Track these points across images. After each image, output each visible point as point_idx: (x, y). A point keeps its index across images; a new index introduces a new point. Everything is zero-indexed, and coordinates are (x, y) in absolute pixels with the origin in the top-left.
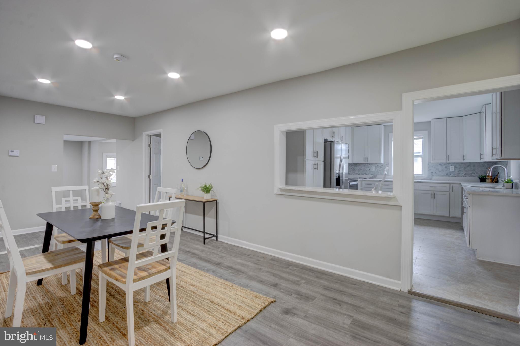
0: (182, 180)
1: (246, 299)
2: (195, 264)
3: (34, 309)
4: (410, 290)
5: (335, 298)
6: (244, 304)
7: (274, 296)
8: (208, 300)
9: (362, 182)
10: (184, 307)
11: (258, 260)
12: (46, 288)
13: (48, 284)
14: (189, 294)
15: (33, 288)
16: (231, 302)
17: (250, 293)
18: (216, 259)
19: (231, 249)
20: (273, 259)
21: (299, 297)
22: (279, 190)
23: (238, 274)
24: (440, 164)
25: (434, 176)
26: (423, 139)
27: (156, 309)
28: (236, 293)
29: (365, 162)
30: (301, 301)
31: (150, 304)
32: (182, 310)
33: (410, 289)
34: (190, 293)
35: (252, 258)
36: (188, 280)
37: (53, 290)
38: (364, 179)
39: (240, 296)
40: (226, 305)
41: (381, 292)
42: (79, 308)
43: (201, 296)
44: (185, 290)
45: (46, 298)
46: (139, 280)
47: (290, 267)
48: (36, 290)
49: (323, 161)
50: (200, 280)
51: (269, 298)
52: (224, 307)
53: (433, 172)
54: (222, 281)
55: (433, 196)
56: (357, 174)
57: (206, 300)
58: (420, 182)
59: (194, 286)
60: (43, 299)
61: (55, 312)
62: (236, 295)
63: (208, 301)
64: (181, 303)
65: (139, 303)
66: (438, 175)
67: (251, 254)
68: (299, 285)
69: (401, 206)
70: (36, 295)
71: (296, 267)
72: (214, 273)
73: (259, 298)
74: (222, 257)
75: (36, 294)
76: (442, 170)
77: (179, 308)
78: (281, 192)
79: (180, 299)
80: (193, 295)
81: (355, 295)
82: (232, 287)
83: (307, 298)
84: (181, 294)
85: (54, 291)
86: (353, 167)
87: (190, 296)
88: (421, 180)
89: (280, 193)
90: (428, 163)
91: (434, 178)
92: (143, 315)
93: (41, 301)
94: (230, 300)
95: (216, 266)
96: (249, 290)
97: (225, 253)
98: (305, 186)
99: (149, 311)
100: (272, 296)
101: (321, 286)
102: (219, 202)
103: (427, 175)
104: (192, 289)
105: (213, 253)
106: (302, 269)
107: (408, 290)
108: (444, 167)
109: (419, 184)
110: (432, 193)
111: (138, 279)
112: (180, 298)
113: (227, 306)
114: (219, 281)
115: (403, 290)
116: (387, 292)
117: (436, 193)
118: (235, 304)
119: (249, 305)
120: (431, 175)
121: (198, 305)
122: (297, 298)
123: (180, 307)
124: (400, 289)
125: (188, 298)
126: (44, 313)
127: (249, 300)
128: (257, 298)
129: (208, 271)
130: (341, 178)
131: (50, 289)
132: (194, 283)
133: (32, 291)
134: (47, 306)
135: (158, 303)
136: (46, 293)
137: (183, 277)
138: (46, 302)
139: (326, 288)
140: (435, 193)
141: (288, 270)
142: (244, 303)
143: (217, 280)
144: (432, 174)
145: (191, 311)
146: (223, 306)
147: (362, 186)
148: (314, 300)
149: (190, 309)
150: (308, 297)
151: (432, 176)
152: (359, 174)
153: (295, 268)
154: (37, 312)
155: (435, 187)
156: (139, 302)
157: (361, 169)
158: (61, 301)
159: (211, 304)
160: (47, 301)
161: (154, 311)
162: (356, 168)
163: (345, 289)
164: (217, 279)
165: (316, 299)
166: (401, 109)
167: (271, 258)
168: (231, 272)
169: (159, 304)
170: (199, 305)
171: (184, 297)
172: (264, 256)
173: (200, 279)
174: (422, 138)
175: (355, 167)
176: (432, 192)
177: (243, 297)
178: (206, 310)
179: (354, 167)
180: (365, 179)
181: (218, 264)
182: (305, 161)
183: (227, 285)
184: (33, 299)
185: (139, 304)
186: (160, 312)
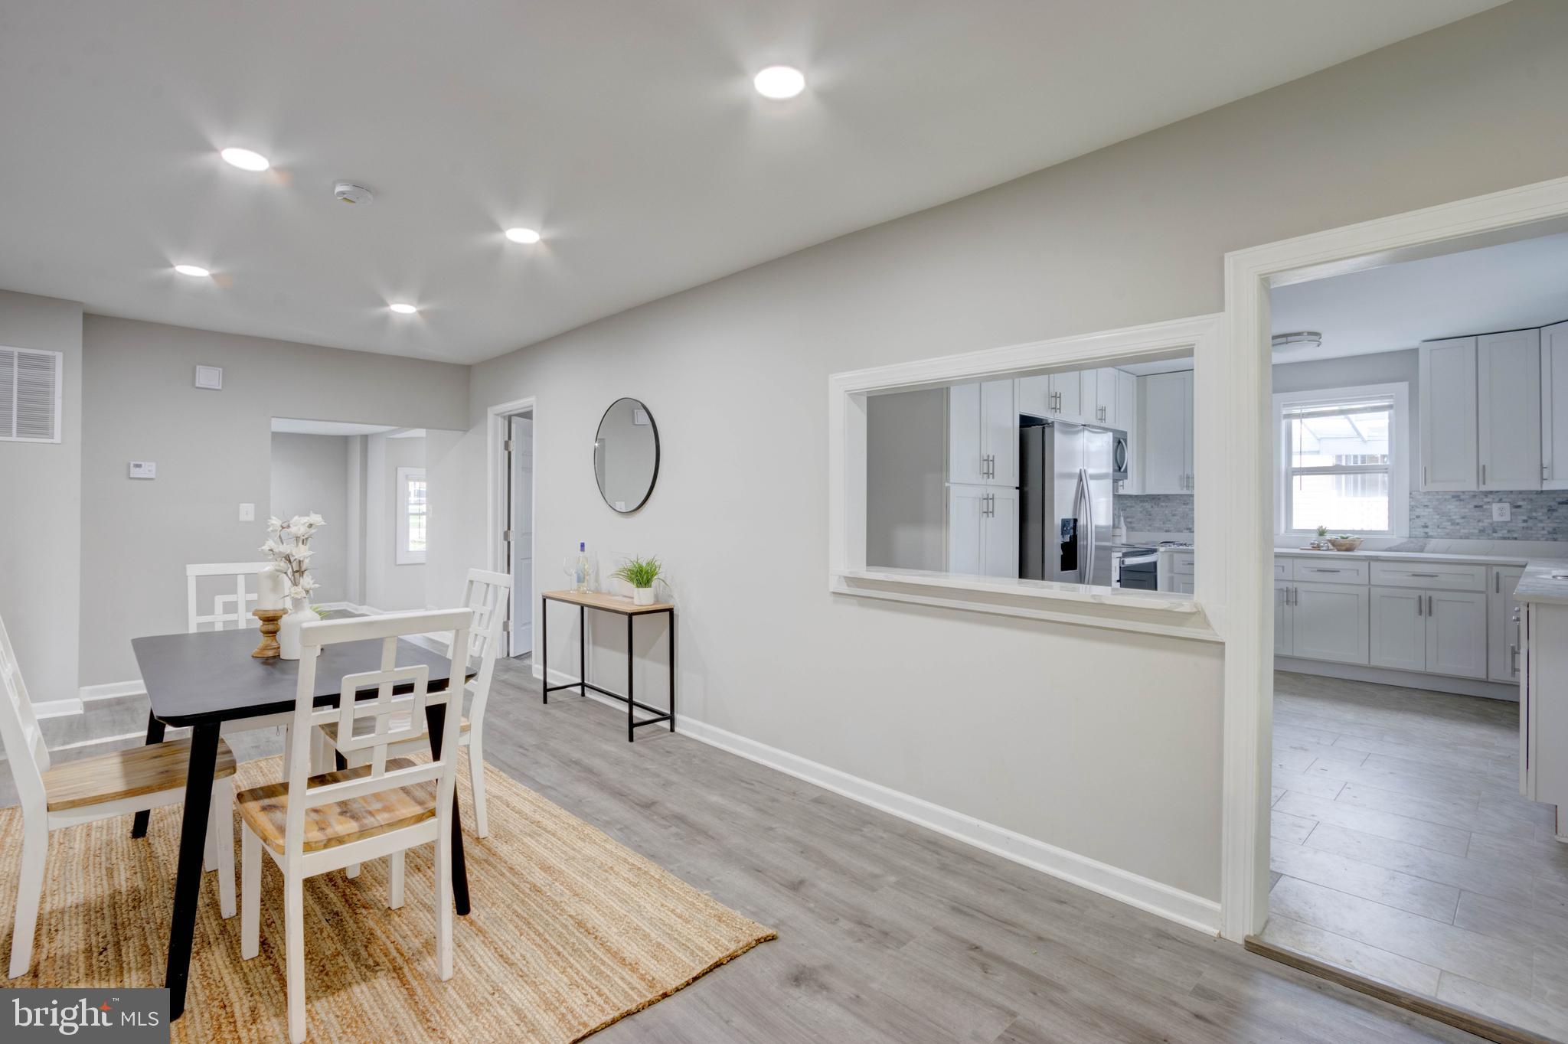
0: (583, 545)
1: (686, 923)
2: (580, 801)
3: (96, 904)
4: (1252, 938)
5: (978, 944)
6: (675, 939)
7: (777, 922)
8: (570, 916)
9: (1173, 555)
10: (492, 935)
11: (774, 800)
12: (150, 848)
13: (160, 837)
14: (523, 893)
15: (120, 844)
16: (637, 929)
17: (706, 906)
18: (644, 789)
19: (704, 761)
20: (824, 800)
21: (858, 929)
22: (844, 580)
23: (696, 840)
24: (1457, 497)
25: (1432, 537)
26: (1392, 411)
27: (409, 933)
28: (664, 902)
29: (1185, 489)
30: (860, 945)
31: (399, 916)
32: (483, 942)
33: (1252, 934)
34: (527, 891)
35: (758, 793)
36: (540, 849)
37: (164, 855)
38: (1181, 547)
39: (673, 911)
40: (618, 938)
41: (1148, 936)
42: (207, 912)
43: (556, 904)
44: (516, 881)
45: (139, 875)
46: (326, 846)
47: (866, 830)
48: (123, 852)
49: (1017, 488)
50: (572, 853)
51: (761, 926)
52: (612, 943)
53: (1429, 524)
54: (636, 859)
55: (1426, 607)
56: (1159, 529)
57: (565, 917)
58: (1377, 559)
59: (546, 868)
60: (130, 877)
61: (142, 919)
62: (662, 909)
63: (570, 919)
64: (487, 921)
65: (371, 911)
66: (1449, 536)
67: (760, 779)
68: (873, 890)
69: (1223, 644)
70: (118, 864)
71: (885, 831)
72: (626, 834)
73: (727, 925)
74: (667, 784)
75: (120, 863)
76: (1463, 518)
77: (477, 935)
78: (848, 586)
79: (490, 908)
80: (535, 897)
81: (1050, 941)
82: (660, 881)
83: (884, 937)
84: (500, 893)
85: (167, 858)
86: (1147, 505)
87: (523, 901)
88: (1386, 550)
89: (845, 589)
90: (1411, 494)
91: (1433, 543)
92: (366, 947)
93: (123, 883)
94: (636, 921)
95: (639, 812)
96: (706, 894)
97: (682, 771)
98: (947, 571)
99: (388, 937)
100: (771, 921)
101: (944, 900)
102: (678, 616)
103: (1408, 536)
104: (539, 878)
105: (647, 769)
106: (902, 836)
107: (1248, 936)
108: (1473, 506)
109: (1372, 563)
110: (1420, 597)
111: (323, 843)
112: (493, 904)
113: (616, 940)
114: (625, 860)
115: (1227, 935)
116: (1169, 937)
117: (1436, 596)
118: (646, 936)
119: (689, 944)
120: (1423, 534)
121: (536, 931)
122: (850, 933)
123: (481, 932)
124: (1218, 931)
125: (516, 907)
126: (116, 918)
127: (695, 928)
128: (722, 925)
129: (606, 825)
130: (1080, 543)
131: (159, 850)
132: (553, 861)
133: (114, 853)
134: (130, 900)
135: (425, 915)
136: (145, 859)
137: (527, 840)
138: (132, 887)
139: (959, 909)
140: (1430, 598)
141: (855, 839)
142: (676, 936)
143: (623, 855)
144: (1426, 530)
145: (508, 948)
146: (607, 942)
147: (1171, 570)
148: (905, 944)
149: (507, 941)
150: (886, 934)
151: (1427, 536)
152: (1166, 531)
153: (881, 834)
154: (99, 915)
155: (1432, 576)
156: (372, 908)
157: (1174, 515)
158: (170, 889)
159: (575, 931)
160: (136, 884)
161: (401, 940)
162: (1156, 509)
163: (1023, 917)
164: (624, 852)
165: (911, 943)
166: (1221, 308)
167: (817, 795)
168: (677, 834)
169: (426, 918)
170: (538, 931)
171: (504, 903)
172: (794, 787)
173: (574, 849)
174: (1390, 407)
175: (1152, 507)
176: (1422, 593)
177: (679, 917)
178: (553, 948)
179: (1150, 507)
180: (1185, 547)
181: (647, 806)
182: (948, 489)
183: (645, 873)
184: (107, 875)
185: (370, 913)
186: (417, 943)
